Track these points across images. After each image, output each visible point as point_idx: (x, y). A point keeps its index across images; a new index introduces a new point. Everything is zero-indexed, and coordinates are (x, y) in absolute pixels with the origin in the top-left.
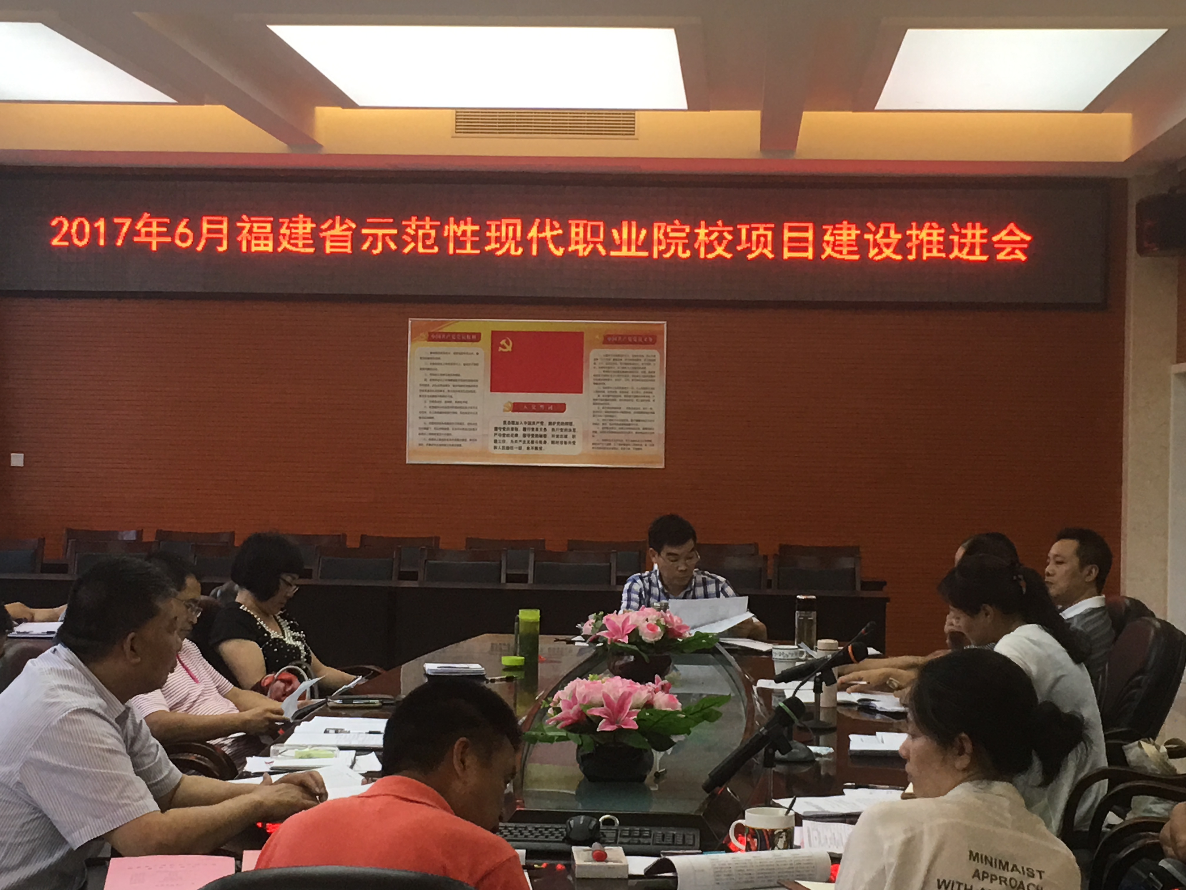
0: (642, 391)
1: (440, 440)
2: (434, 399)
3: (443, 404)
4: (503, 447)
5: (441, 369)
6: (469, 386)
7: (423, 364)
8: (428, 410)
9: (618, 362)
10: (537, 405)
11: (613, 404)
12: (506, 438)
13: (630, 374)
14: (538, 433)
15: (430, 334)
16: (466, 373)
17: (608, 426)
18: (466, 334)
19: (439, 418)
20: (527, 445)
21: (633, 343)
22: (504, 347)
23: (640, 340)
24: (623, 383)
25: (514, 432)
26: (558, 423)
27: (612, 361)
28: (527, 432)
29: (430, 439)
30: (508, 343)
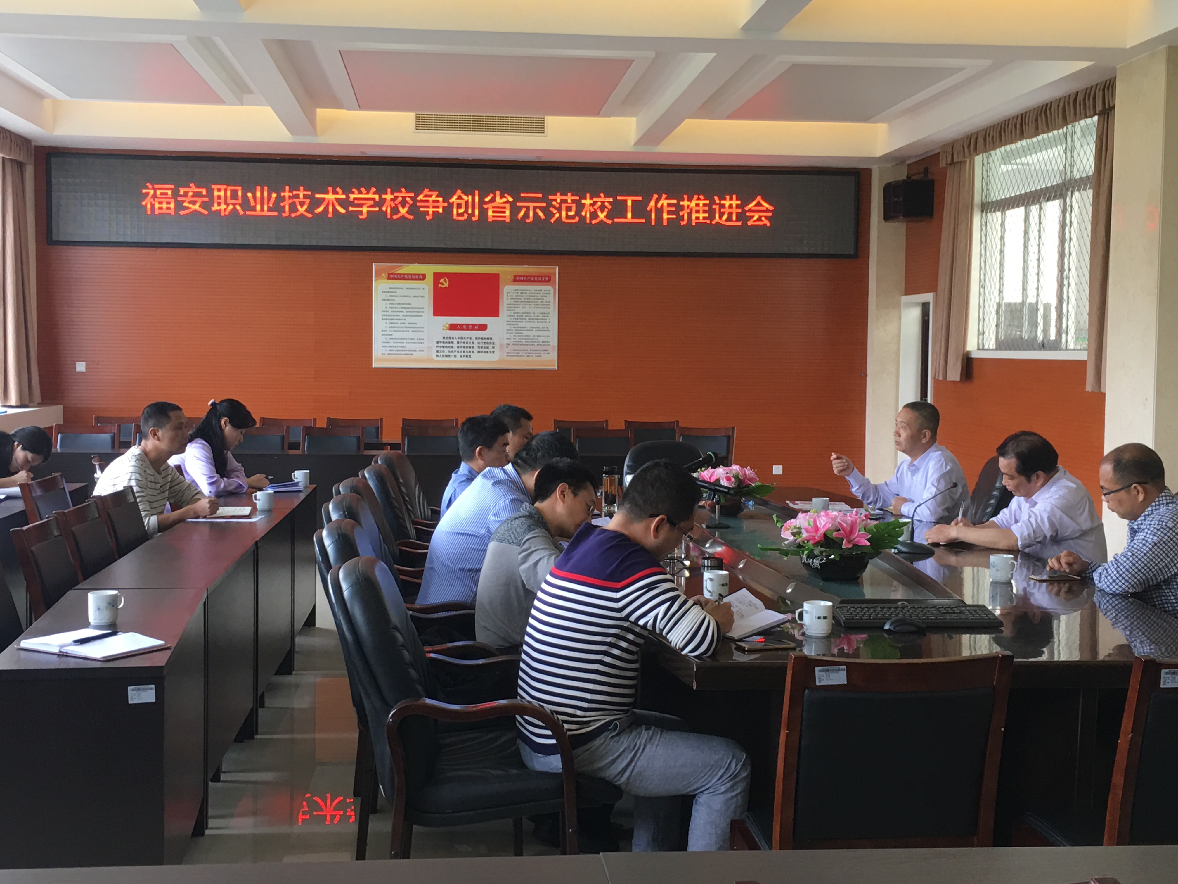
0: (541, 315)
1: (397, 350)
2: (393, 321)
3: (400, 325)
4: (443, 356)
5: (398, 300)
6: (418, 312)
7: (384, 296)
8: (388, 329)
9: (525, 295)
10: (467, 325)
11: (520, 325)
12: (445, 349)
13: (533, 304)
14: (468, 345)
15: (389, 274)
16: (415, 303)
17: (517, 340)
18: (415, 274)
19: (396, 335)
20: (460, 354)
21: (535, 281)
22: (442, 284)
23: (540, 279)
24: (527, 310)
25: (451, 345)
26: (482, 338)
27: (520, 294)
28: (460, 345)
29: (390, 350)
30: (445, 281)
